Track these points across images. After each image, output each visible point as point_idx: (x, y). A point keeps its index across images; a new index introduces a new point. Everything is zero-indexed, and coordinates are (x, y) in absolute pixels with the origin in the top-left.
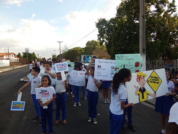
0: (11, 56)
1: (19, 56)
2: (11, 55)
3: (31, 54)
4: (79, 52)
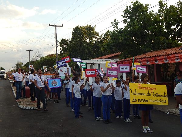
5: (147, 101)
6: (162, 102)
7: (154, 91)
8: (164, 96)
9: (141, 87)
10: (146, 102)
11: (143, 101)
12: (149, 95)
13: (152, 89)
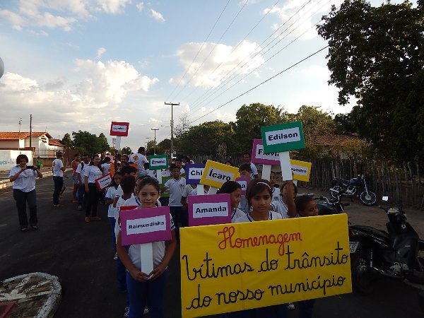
0: (40, 142)
1: (65, 141)
2: (40, 138)
3: (95, 136)
4: (220, 133)
5: (258, 296)
6: (327, 283)
7: (293, 245)
8: (335, 261)
9: (234, 238)
10: (254, 297)
11: (240, 296)
12: (270, 265)
13: (283, 239)
